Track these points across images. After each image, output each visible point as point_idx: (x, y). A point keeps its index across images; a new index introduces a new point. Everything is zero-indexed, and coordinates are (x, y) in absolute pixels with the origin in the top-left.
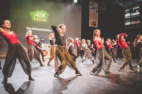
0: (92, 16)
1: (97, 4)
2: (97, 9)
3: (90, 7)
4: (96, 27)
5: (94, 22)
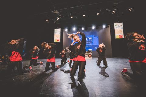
0: (117, 32)
1: (122, 23)
2: (122, 27)
3: (115, 27)
4: (122, 38)
5: (119, 35)
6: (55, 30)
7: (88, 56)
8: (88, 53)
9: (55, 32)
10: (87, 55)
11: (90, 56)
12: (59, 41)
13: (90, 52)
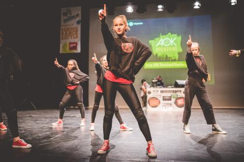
6: (64, 10)
7: (176, 103)
8: (176, 92)
9: (63, 18)
10: (173, 100)
11: (181, 102)
12: (75, 51)
13: (183, 89)
